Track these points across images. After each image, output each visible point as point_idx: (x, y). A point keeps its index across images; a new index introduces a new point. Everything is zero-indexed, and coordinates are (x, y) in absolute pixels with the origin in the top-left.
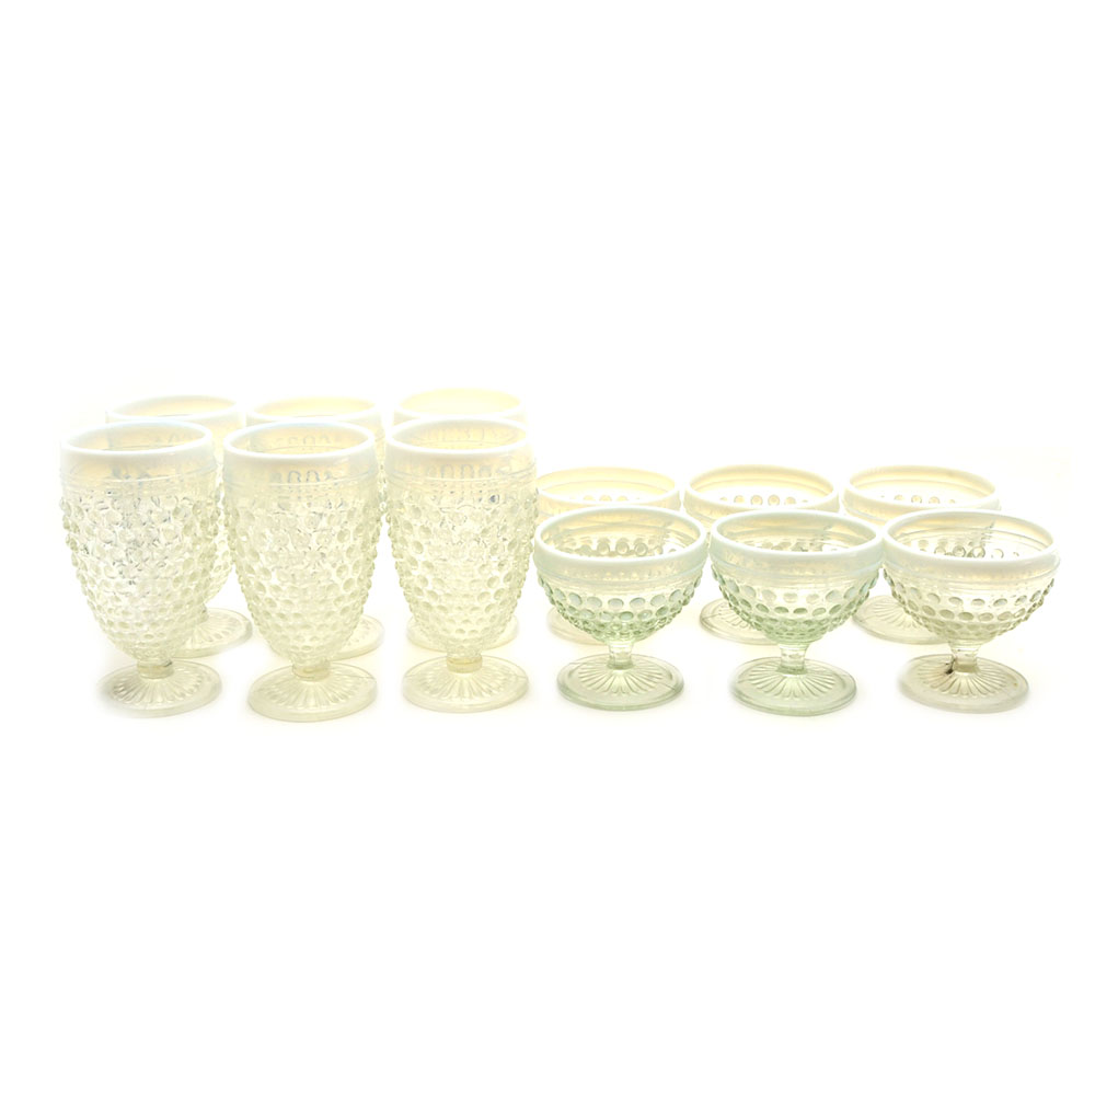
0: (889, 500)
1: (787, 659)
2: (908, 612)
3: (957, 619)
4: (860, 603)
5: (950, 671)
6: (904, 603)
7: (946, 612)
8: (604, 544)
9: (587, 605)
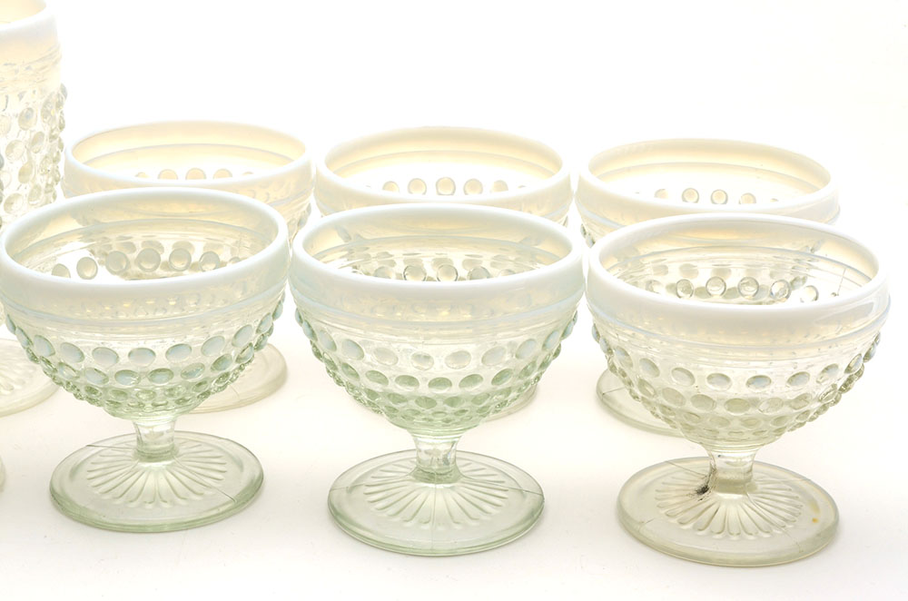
0: (647, 197)
1: (424, 457)
2: (636, 397)
3: (721, 410)
4: (544, 365)
5: (704, 490)
6: (630, 383)
7: (702, 399)
8: (182, 251)
9: (90, 361)
